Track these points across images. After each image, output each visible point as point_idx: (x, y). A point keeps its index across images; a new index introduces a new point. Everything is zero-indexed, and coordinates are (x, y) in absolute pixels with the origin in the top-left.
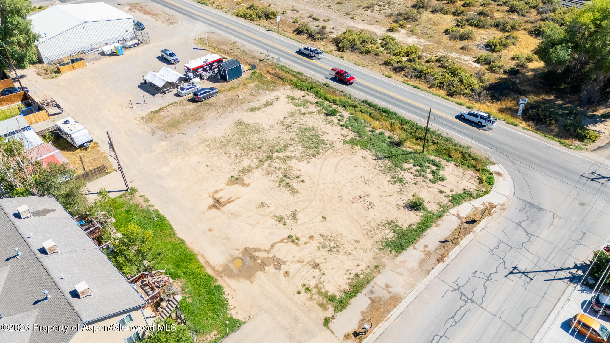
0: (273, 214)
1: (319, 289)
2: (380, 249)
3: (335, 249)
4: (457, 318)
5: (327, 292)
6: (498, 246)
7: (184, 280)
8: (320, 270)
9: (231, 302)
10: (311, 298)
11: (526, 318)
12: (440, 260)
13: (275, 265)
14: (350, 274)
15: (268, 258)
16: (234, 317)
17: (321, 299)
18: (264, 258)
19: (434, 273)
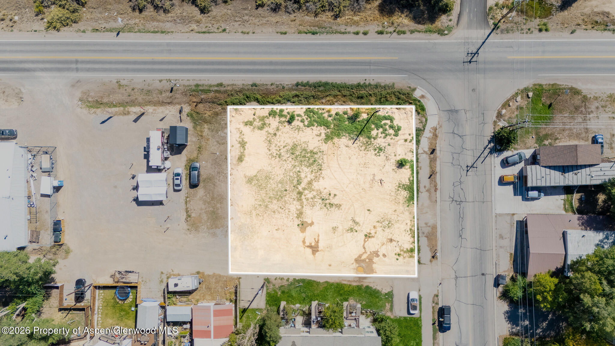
0: (345, 230)
1: (403, 250)
2: (408, 206)
3: (390, 224)
4: (462, 216)
5: (407, 249)
6: (453, 157)
7: (352, 298)
8: (395, 241)
9: (379, 288)
10: (404, 257)
11: (484, 193)
12: (436, 190)
13: (375, 256)
14: (407, 231)
15: (369, 255)
16: (386, 292)
17: (408, 254)
18: (367, 257)
19: (438, 200)
